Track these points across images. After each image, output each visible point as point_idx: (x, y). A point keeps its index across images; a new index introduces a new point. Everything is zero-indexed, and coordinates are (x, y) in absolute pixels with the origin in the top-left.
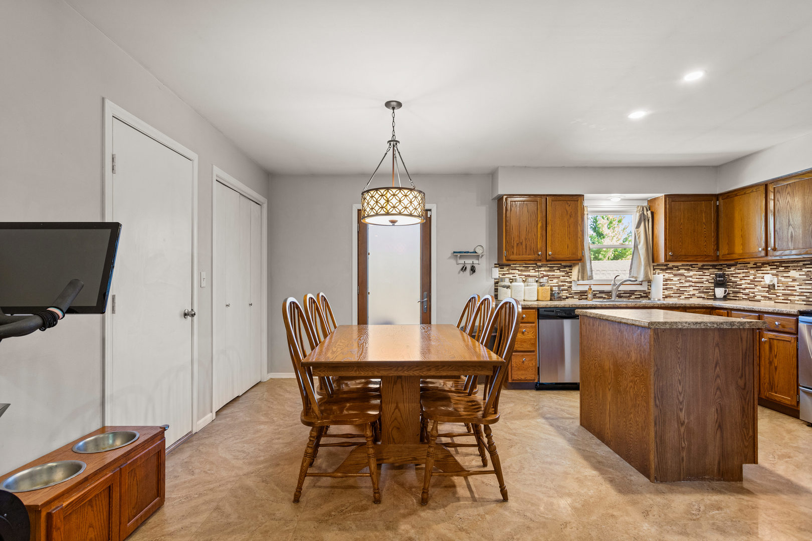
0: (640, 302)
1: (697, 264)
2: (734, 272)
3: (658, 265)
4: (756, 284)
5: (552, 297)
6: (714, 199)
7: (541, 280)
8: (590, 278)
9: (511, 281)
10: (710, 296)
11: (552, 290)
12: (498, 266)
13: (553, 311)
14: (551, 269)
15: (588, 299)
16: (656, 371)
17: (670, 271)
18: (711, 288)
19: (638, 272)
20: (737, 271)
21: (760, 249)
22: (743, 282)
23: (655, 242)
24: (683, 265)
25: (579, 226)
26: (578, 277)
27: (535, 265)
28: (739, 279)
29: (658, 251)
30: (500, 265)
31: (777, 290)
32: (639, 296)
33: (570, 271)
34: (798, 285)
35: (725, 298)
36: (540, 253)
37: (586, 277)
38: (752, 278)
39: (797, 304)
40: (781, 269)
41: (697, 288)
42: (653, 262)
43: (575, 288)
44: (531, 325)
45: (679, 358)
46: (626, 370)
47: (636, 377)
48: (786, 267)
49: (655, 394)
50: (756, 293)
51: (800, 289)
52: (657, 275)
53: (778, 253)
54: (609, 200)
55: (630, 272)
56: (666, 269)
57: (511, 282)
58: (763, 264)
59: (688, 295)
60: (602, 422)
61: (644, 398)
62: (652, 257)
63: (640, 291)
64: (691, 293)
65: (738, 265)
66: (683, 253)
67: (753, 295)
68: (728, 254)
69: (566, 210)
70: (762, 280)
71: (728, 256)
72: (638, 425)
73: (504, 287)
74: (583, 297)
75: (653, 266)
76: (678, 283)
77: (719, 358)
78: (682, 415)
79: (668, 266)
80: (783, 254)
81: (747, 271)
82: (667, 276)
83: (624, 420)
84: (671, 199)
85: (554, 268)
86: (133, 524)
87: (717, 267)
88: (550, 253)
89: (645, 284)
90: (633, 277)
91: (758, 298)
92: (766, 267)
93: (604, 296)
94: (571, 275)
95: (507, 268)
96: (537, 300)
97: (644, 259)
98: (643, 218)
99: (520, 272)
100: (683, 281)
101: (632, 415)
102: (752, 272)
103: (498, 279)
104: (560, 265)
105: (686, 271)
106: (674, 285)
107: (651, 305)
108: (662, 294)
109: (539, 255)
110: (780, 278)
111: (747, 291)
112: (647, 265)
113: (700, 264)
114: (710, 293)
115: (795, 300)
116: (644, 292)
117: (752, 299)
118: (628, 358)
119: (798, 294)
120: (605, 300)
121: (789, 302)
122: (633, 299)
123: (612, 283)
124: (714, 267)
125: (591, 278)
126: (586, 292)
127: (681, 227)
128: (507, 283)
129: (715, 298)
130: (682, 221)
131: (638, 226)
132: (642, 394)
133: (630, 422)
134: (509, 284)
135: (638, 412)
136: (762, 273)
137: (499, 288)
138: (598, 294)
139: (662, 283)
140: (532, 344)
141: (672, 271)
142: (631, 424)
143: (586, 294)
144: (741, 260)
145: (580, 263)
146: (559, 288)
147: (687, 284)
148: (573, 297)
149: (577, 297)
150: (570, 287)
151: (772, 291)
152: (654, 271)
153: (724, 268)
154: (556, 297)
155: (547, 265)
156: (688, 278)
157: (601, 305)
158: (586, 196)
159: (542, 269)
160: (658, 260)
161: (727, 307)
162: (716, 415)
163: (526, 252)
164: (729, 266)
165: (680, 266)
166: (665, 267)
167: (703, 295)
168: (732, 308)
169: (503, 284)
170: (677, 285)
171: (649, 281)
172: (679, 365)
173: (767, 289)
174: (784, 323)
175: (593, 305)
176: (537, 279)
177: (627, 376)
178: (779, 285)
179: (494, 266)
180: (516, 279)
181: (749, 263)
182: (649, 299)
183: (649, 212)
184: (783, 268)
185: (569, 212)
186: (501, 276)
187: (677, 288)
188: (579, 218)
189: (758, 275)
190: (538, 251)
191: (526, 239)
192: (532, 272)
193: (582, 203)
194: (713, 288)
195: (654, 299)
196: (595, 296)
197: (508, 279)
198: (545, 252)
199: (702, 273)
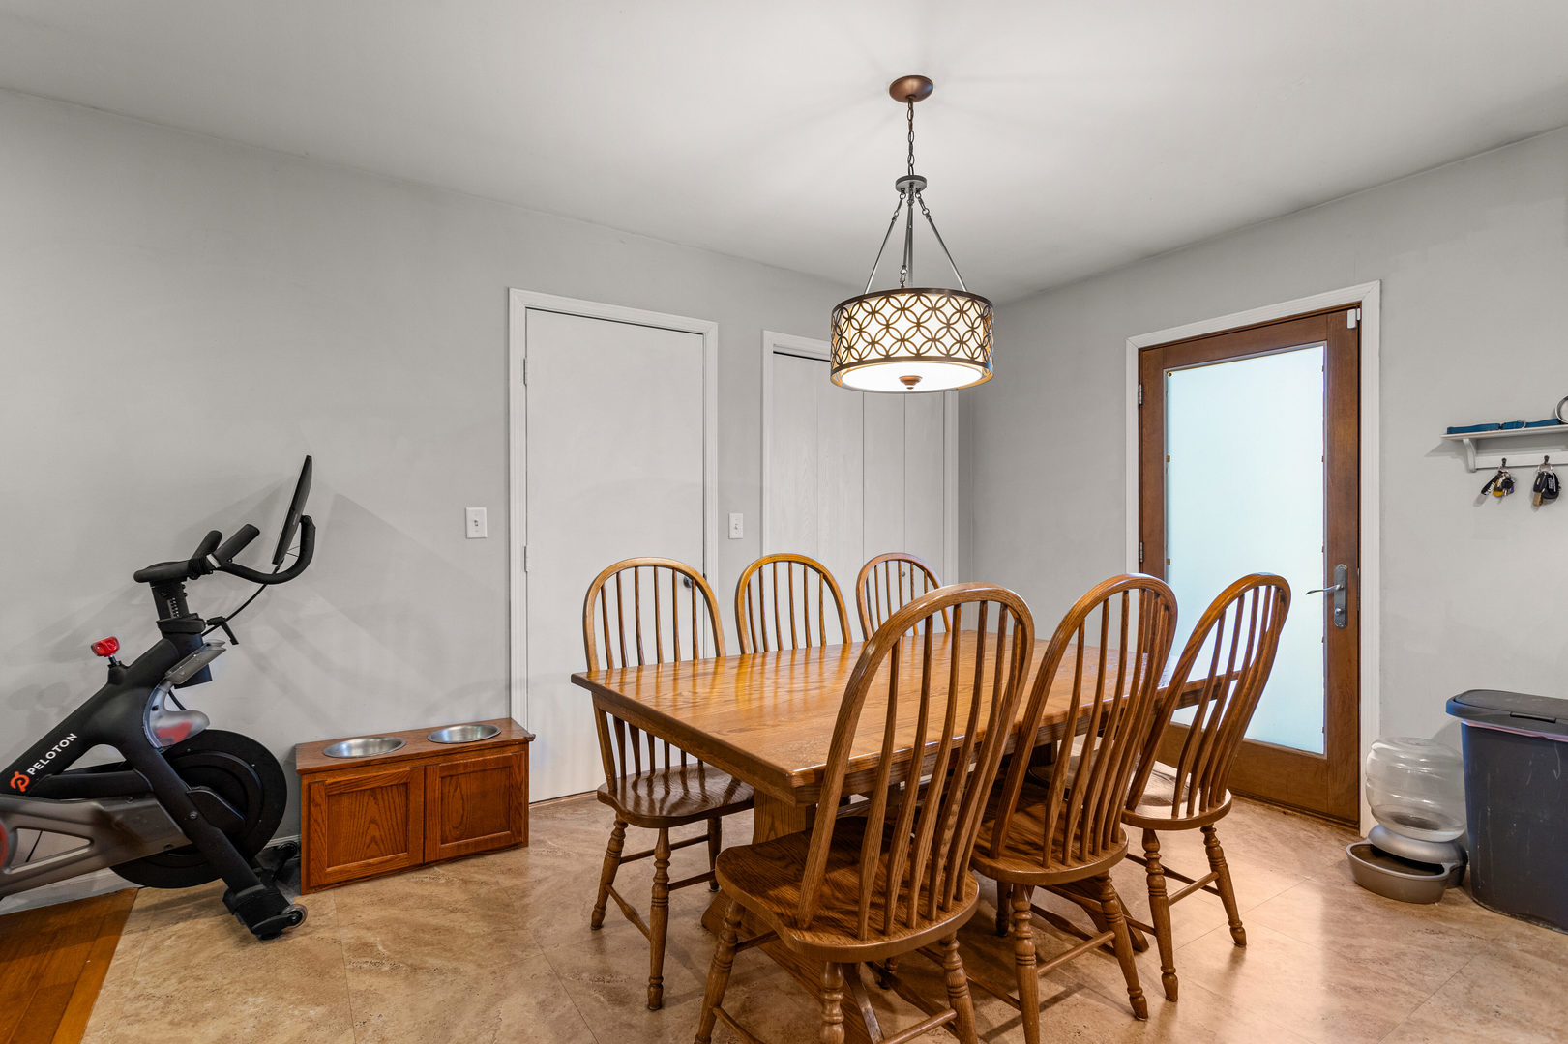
86: (451, 848)
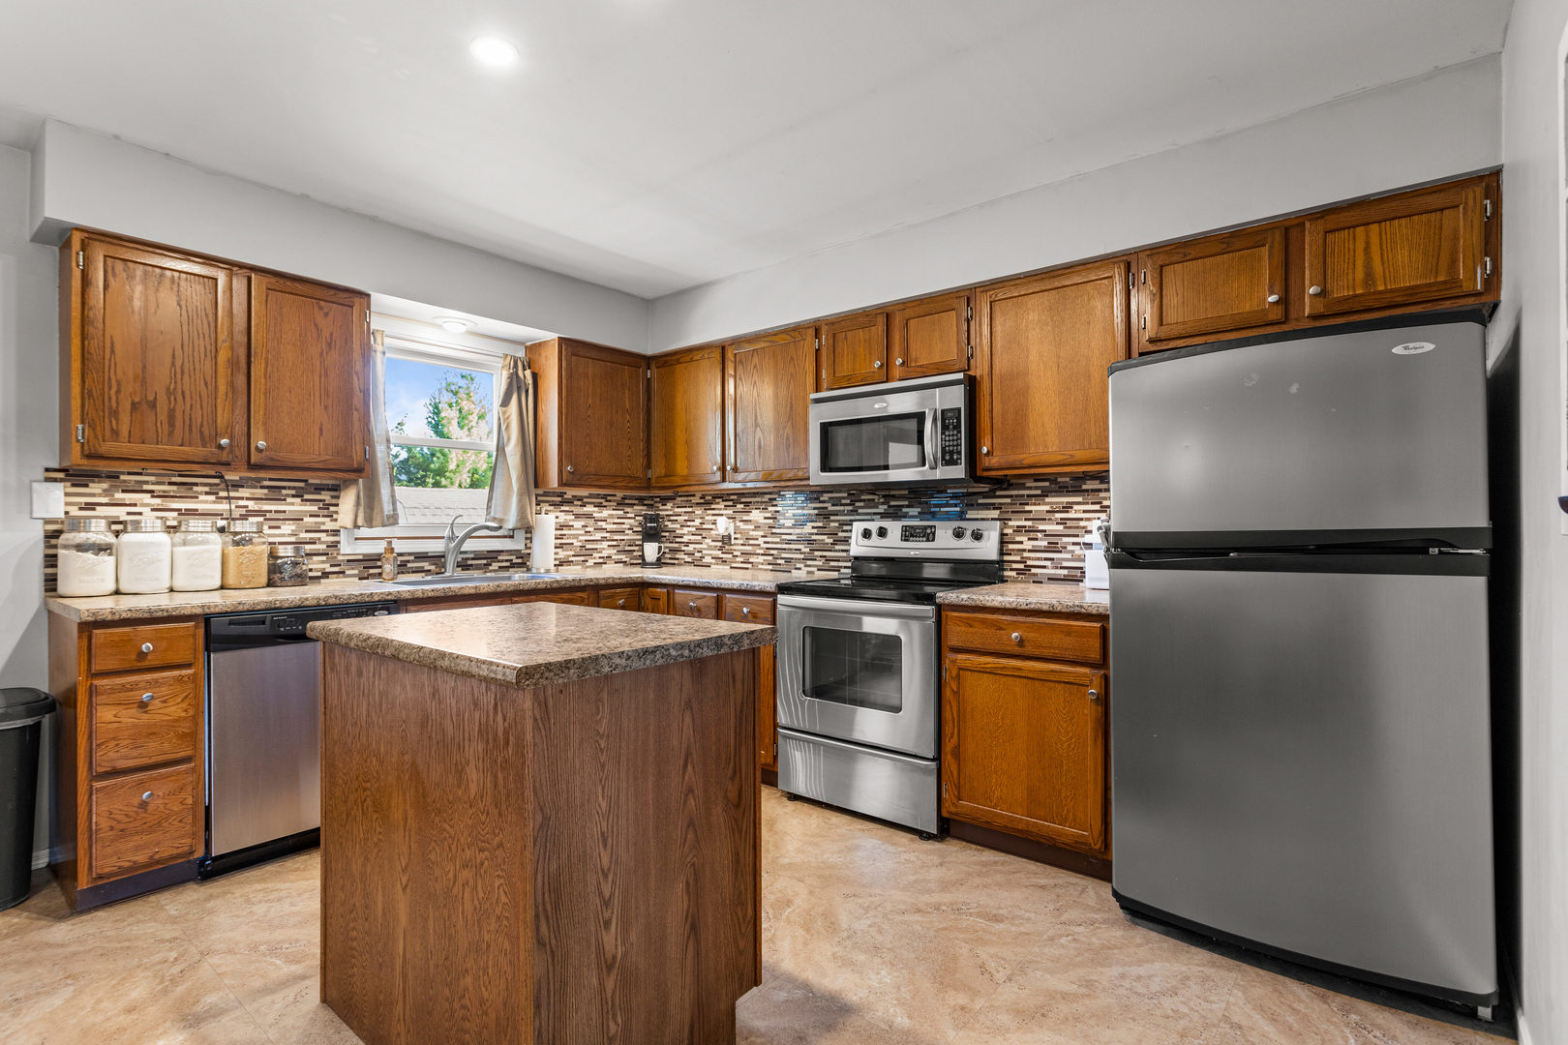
0: (509, 578)
1: (615, 495)
2: (671, 513)
3: (546, 494)
4: (704, 534)
5: (275, 575)
6: (643, 364)
7: (238, 526)
8: (391, 520)
9: (115, 527)
10: (635, 558)
11: (273, 556)
12: (61, 475)
13: (263, 623)
14: (275, 494)
15: (384, 576)
16: (541, 827)
17: (567, 508)
18: (637, 543)
19: (506, 510)
20: (676, 510)
21: (715, 468)
22: (686, 530)
23: (539, 441)
24: (591, 496)
25: (355, 378)
26: (356, 516)
27: (217, 481)
28: (679, 526)
29: (545, 462)
30: (74, 476)
31: (735, 544)
32: (508, 564)
33: (334, 501)
34: (762, 536)
35: (659, 563)
36: (224, 441)
37: (377, 519)
38: (698, 524)
39: (761, 569)
40: (740, 506)
41: (615, 543)
42: (536, 486)
43: (348, 548)
44: (176, 673)
45: (603, 766)
46: (452, 827)
47: (481, 850)
48: (747, 504)
49: (536, 907)
50: (704, 552)
51: (765, 542)
52: (543, 515)
53: (741, 476)
54: (440, 327)
55: (489, 507)
56: (562, 503)
57: (117, 534)
58: (715, 497)
59: (600, 558)
60: (381, 997)
61: (505, 922)
62: (534, 475)
63: (510, 552)
64: (605, 554)
65: (679, 499)
66: (592, 470)
67: (700, 555)
68: (666, 476)
69: (316, 325)
70: (713, 527)
71: (666, 479)
72: (485, 1013)
73: (81, 548)
74: (372, 571)
75: (537, 495)
76: (583, 532)
77: (692, 739)
78: (610, 940)
79: (565, 496)
80: (748, 479)
81: (690, 510)
82: (563, 518)
83: (447, 992)
84: (573, 349)
85: (284, 492)
87: (645, 502)
88: (262, 444)
89: (520, 535)
90: (494, 519)
91: (707, 560)
92: (718, 503)
93: (426, 566)
94: (337, 512)
95: (105, 486)
96: (222, 588)
97: (518, 478)
98: (515, 385)
99: (158, 501)
100: (591, 529)
101: (469, 980)
102: (699, 512)
103: (62, 523)
104: (302, 484)
105: (596, 509)
106: (576, 536)
107: (532, 584)
108: (553, 556)
109: (220, 447)
110: (738, 524)
111: (691, 547)
112: (524, 492)
113: (620, 494)
114: (635, 554)
115: (759, 563)
116: (517, 553)
117: (698, 563)
118: (459, 787)
119: (762, 552)
120: (429, 578)
121: (750, 566)
122: (494, 571)
123: (446, 533)
124: (641, 500)
125: (393, 520)
126: (378, 558)
127: (589, 413)
128: (98, 532)
129: (644, 564)
130: (590, 401)
131: (505, 403)
132: (498, 911)
133: (463, 1001)
134: (110, 539)
135: (485, 970)
136: (713, 515)
137: (61, 552)
138: (413, 562)
139: (553, 533)
140: (185, 735)
141: (572, 508)
142: (464, 1007)
143: (379, 563)
144: (685, 489)
145: (361, 480)
146: (297, 550)
147: (598, 536)
148: (343, 572)
149: (356, 572)
150: (335, 545)
151: (727, 547)
152: (539, 508)
153: (656, 505)
154: (286, 576)
155: (259, 480)
156: (600, 523)
157: (412, 592)
158: (378, 299)
159: (244, 492)
160: (545, 482)
161: (667, 582)
162: (685, 898)
163: (171, 434)
164: (664, 500)
165: (586, 497)
166: (560, 499)
167: (623, 557)
168: (676, 582)
169: (80, 537)
170: (581, 538)
171: (529, 530)
172: (603, 788)
173: (720, 544)
174: (756, 608)
175: (390, 594)
176: (224, 523)
177: (453, 847)
178: (736, 536)
179: (41, 474)
180: (138, 522)
181: (694, 496)
182: (529, 570)
183: (528, 372)
184: (742, 506)
185: (326, 334)
186: (74, 512)
187: (580, 544)
188: (356, 355)
189: (707, 518)
190: (217, 435)
191: (169, 392)
192: (206, 502)
193: (363, 317)
194: (640, 543)
195: (537, 569)
196: (403, 569)
197: (103, 522)
198: (244, 439)
199: (621, 512)
